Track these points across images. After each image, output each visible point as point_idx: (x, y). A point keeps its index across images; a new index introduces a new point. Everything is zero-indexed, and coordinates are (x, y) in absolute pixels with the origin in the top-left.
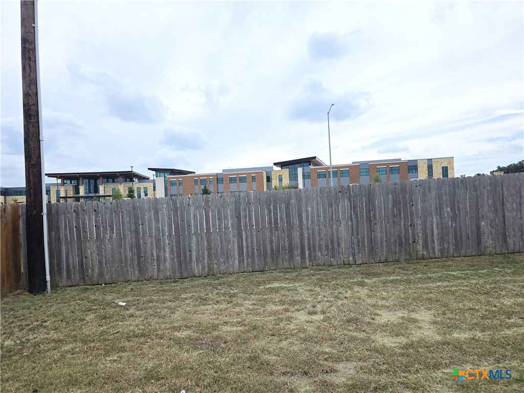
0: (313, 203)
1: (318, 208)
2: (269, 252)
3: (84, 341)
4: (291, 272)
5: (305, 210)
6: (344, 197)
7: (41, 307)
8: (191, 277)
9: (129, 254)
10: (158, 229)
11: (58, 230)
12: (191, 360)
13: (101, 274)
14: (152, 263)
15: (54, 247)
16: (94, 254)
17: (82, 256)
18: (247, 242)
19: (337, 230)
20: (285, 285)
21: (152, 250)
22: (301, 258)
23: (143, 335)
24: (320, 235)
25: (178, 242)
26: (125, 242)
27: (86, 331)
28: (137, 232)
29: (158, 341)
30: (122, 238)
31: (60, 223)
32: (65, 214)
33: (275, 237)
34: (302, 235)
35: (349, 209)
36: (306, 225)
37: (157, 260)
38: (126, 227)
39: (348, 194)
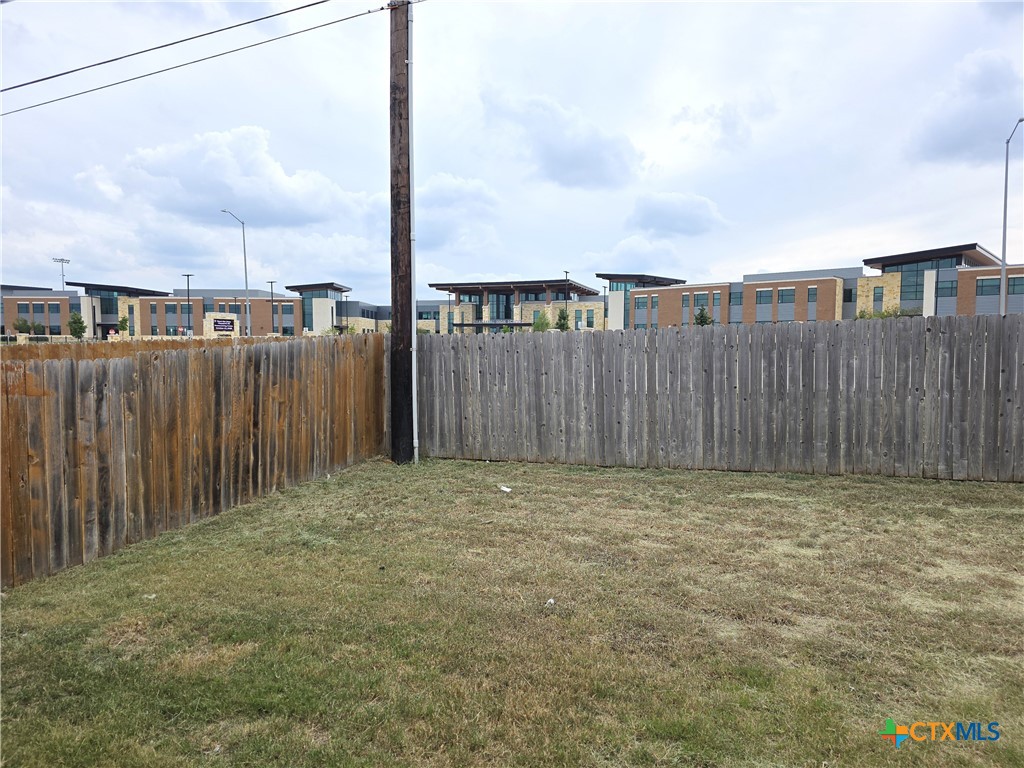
0: (864, 350)
1: (874, 362)
2: (763, 439)
3: (447, 527)
4: (804, 479)
5: (846, 362)
6: (937, 341)
7: (404, 480)
8: (620, 466)
9: (525, 419)
10: (569, 383)
11: (430, 375)
12: (576, 571)
13: (485, 445)
14: (559, 437)
15: (424, 399)
16: (477, 415)
17: (461, 417)
18: (721, 418)
19: (915, 407)
20: (778, 498)
21: (559, 416)
22: (829, 456)
23: (522, 532)
24: (873, 414)
25: (600, 405)
26: (520, 398)
27: (451, 515)
28: (538, 385)
29: (540, 541)
30: (515, 393)
31: (433, 364)
32: (440, 351)
33: (777, 411)
34: (834, 412)
35: (947, 365)
36: (845, 392)
37: (567, 433)
38: (523, 377)
39: (947, 335)
